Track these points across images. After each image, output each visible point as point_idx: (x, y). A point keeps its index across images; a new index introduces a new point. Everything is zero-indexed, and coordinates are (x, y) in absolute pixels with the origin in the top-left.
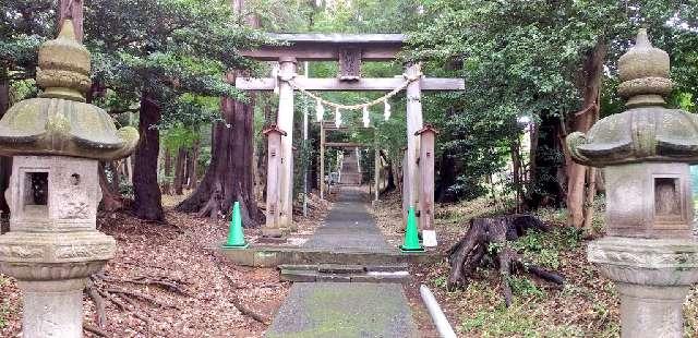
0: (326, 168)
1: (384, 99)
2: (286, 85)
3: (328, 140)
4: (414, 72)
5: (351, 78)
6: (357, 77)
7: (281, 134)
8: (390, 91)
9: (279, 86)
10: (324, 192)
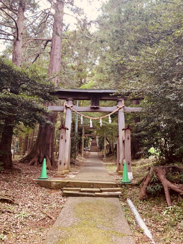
0: (85, 145)
1: (109, 115)
2: (69, 110)
3: (85, 133)
4: (121, 104)
5: (95, 107)
6: (98, 107)
7: (66, 129)
8: (111, 112)
9: (66, 109)
10: (84, 154)
